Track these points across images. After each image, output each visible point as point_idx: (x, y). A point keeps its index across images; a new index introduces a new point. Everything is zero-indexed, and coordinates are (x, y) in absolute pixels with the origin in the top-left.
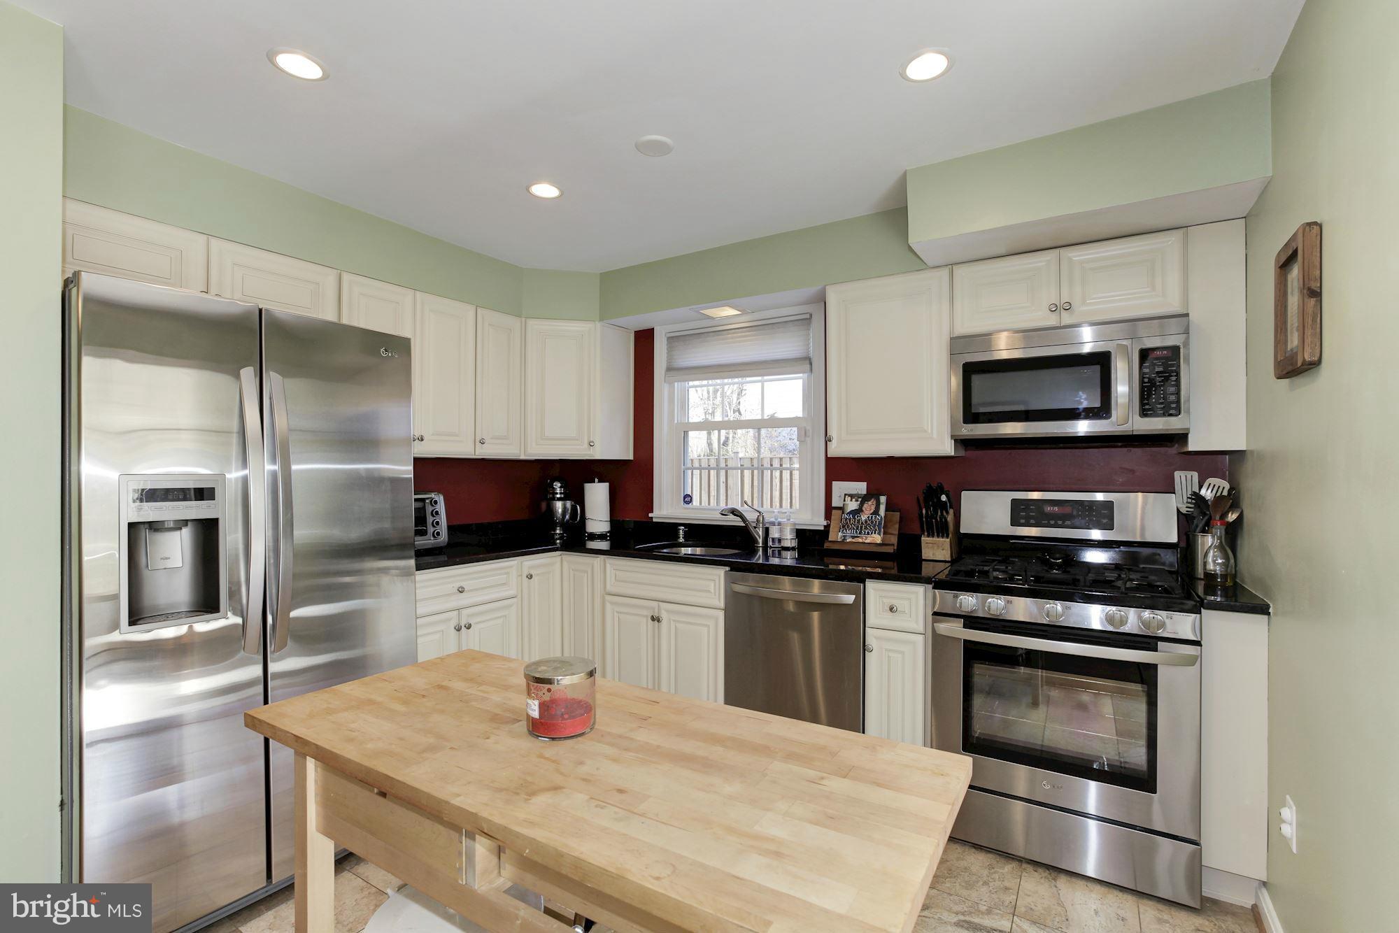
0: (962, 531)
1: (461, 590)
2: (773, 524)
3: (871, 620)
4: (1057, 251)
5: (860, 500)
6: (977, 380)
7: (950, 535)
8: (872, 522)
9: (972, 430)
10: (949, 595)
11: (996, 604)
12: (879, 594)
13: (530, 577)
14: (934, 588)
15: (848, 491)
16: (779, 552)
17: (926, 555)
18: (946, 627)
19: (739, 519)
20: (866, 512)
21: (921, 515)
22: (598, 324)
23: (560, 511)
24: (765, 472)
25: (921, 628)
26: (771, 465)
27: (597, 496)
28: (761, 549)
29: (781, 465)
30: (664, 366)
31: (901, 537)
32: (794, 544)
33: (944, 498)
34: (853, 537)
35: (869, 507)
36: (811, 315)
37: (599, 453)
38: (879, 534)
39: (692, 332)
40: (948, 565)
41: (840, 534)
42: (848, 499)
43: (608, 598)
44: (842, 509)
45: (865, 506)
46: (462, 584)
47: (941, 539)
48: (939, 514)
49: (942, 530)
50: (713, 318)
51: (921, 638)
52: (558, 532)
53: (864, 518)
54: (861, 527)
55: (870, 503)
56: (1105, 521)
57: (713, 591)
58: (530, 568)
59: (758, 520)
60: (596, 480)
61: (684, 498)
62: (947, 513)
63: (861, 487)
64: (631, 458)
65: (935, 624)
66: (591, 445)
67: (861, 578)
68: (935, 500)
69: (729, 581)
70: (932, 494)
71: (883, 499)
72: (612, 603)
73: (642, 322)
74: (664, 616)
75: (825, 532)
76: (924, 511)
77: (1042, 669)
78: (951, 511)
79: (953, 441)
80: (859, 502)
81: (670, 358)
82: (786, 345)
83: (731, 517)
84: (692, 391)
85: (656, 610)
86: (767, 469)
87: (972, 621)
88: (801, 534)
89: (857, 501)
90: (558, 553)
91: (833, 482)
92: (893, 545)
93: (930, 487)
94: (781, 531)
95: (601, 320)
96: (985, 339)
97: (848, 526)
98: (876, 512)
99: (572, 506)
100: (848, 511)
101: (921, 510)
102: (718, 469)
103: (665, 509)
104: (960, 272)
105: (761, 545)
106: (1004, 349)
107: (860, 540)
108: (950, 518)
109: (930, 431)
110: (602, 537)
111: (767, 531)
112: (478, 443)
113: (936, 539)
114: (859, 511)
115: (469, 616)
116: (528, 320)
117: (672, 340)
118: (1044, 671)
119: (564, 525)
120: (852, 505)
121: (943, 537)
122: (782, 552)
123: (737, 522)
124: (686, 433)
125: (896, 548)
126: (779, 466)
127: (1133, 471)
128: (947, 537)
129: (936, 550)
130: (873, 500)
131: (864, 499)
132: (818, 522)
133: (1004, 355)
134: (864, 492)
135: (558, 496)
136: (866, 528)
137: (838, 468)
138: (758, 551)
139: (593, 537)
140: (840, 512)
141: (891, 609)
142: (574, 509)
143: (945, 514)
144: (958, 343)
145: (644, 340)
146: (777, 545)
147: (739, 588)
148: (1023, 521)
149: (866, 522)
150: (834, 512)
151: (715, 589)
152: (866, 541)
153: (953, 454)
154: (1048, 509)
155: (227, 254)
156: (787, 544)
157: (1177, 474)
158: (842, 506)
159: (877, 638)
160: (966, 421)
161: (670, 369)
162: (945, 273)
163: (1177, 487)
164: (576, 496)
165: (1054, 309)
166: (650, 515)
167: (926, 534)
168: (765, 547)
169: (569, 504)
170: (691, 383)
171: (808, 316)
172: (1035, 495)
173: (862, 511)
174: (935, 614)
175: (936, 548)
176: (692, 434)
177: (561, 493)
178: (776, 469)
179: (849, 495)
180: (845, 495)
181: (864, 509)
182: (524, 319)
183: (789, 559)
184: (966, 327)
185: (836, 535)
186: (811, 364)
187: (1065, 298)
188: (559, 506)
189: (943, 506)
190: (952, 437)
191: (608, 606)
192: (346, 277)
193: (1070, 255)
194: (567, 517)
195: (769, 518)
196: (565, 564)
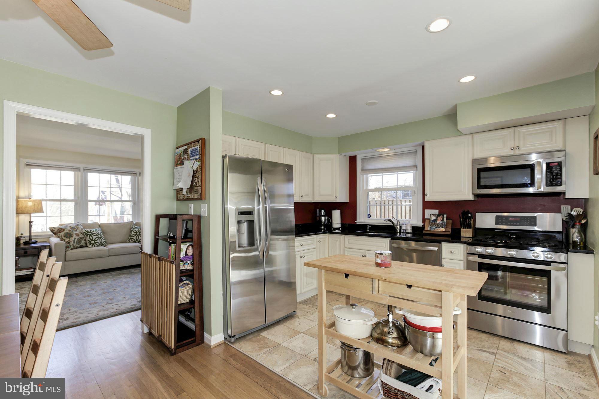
0: (477, 226)
1: (302, 245)
2: (403, 224)
3: (444, 255)
4: (514, 128)
5: (436, 216)
6: (482, 174)
7: (472, 228)
8: (441, 224)
9: (481, 192)
10: (472, 247)
11: (490, 251)
12: (446, 247)
13: (320, 242)
14: (467, 245)
15: (431, 213)
16: (406, 234)
17: (463, 235)
18: (472, 258)
19: (391, 223)
20: (439, 220)
21: (461, 221)
22: (338, 155)
23: (324, 220)
24: (386, 206)
25: (462, 258)
26: (389, 204)
27: (336, 215)
28: (398, 233)
29: (393, 204)
30: (360, 169)
31: (452, 229)
32: (411, 231)
33: (470, 215)
34: (434, 229)
35: (440, 218)
36: (417, 150)
37: (338, 200)
38: (444, 228)
39: (370, 157)
40: (471, 238)
41: (429, 228)
42: (432, 216)
43: (346, 249)
44: (429, 219)
45: (438, 218)
46: (302, 243)
47: (468, 230)
48: (468, 220)
49: (469, 226)
50: (379, 152)
51: (462, 262)
52: (323, 227)
53: (438, 222)
54: (437, 226)
55: (440, 217)
56: (533, 223)
57: (385, 247)
58: (320, 239)
59: (397, 223)
60: (336, 209)
61: (368, 216)
62: (471, 220)
63: (436, 212)
64: (348, 201)
65: (468, 257)
66: (336, 197)
67: (440, 242)
68: (466, 216)
69: (391, 243)
70: (465, 214)
71: (445, 216)
72: (347, 251)
73: (352, 154)
74: (367, 255)
75: (423, 227)
76: (462, 220)
77: (508, 272)
78: (472, 220)
79: (473, 195)
80: (436, 217)
81: (363, 166)
82: (407, 161)
83: (389, 222)
84: (370, 177)
85: (364, 253)
86: (387, 205)
87: (481, 256)
88: (414, 228)
89: (435, 216)
90: (327, 234)
91: (426, 210)
92: (450, 232)
93: (464, 211)
94: (406, 227)
95: (339, 153)
96: (485, 160)
97: (432, 225)
98: (443, 220)
99: (328, 218)
100: (432, 220)
101: (461, 219)
102: (381, 205)
103: (361, 219)
104: (475, 136)
105: (398, 232)
106: (492, 163)
107: (437, 230)
108: (472, 222)
109: (464, 192)
110: (338, 229)
111: (401, 227)
112: (301, 197)
113: (466, 230)
114: (436, 220)
115: (303, 253)
116: (315, 155)
117: (363, 160)
118: (509, 273)
119: (325, 225)
120: (434, 218)
121: (469, 229)
122: (407, 234)
123: (390, 224)
124: (368, 193)
125: (450, 233)
126: (392, 204)
127: (545, 205)
128: (471, 229)
129: (467, 233)
130: (441, 216)
131: (438, 216)
132: (420, 224)
133: (493, 165)
134: (438, 213)
135: (323, 215)
136: (439, 226)
137: (427, 205)
138: (398, 234)
139: (335, 229)
140: (429, 220)
141: (451, 252)
142: (328, 219)
143: (470, 221)
144: (475, 162)
145: (353, 160)
146: (404, 232)
147: (394, 245)
148: (500, 223)
149: (439, 223)
150: (426, 220)
151: (386, 246)
152: (439, 230)
153: (473, 200)
154: (510, 219)
155: (240, 141)
156: (409, 231)
157: (562, 207)
158: (429, 218)
159: (446, 262)
160: (478, 188)
161: (362, 170)
162: (470, 136)
163: (562, 211)
164: (329, 215)
165: (512, 149)
166: (356, 222)
167: (462, 228)
168: (400, 233)
169: (327, 218)
170: (370, 175)
171: (416, 151)
172: (506, 214)
173: (437, 220)
174: (468, 253)
175: (466, 233)
176: (370, 193)
177: (324, 214)
178: (391, 205)
179: (432, 214)
180: (431, 214)
181: (438, 219)
182: (313, 154)
183: (409, 236)
184: (479, 155)
185: (427, 228)
186: (417, 168)
187: (517, 145)
188: (323, 218)
189: (470, 218)
190: (473, 194)
191: (346, 252)
192: (267, 145)
193: (519, 129)
194: (326, 222)
195: (401, 222)
196: (329, 238)
